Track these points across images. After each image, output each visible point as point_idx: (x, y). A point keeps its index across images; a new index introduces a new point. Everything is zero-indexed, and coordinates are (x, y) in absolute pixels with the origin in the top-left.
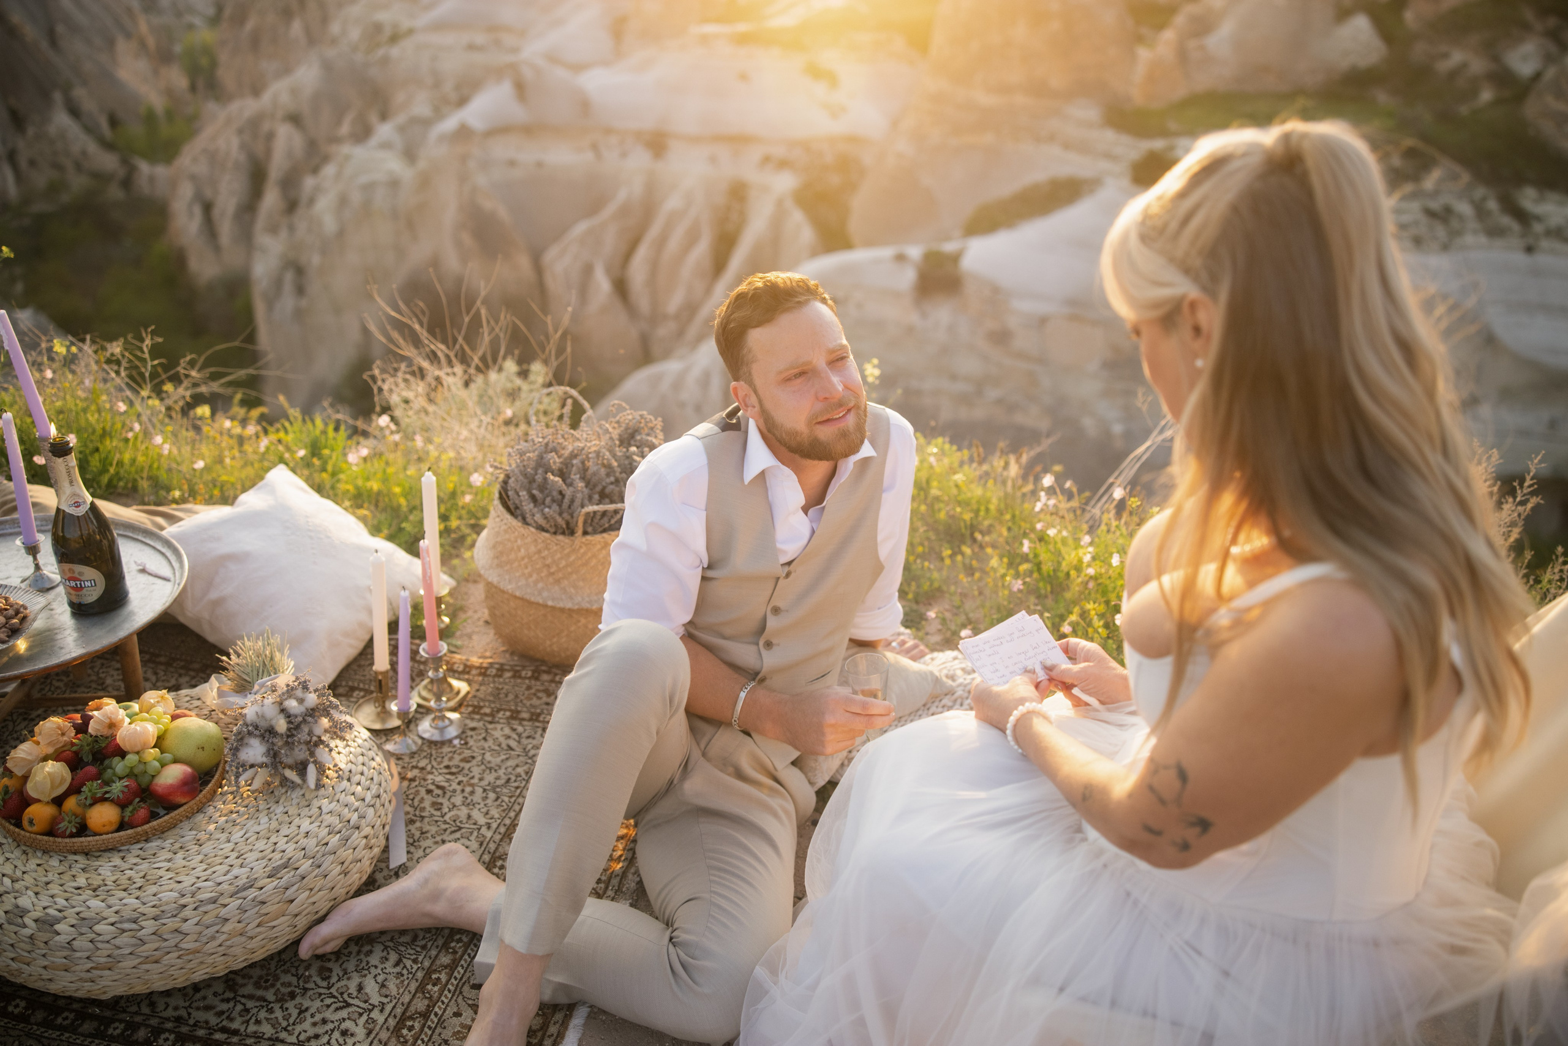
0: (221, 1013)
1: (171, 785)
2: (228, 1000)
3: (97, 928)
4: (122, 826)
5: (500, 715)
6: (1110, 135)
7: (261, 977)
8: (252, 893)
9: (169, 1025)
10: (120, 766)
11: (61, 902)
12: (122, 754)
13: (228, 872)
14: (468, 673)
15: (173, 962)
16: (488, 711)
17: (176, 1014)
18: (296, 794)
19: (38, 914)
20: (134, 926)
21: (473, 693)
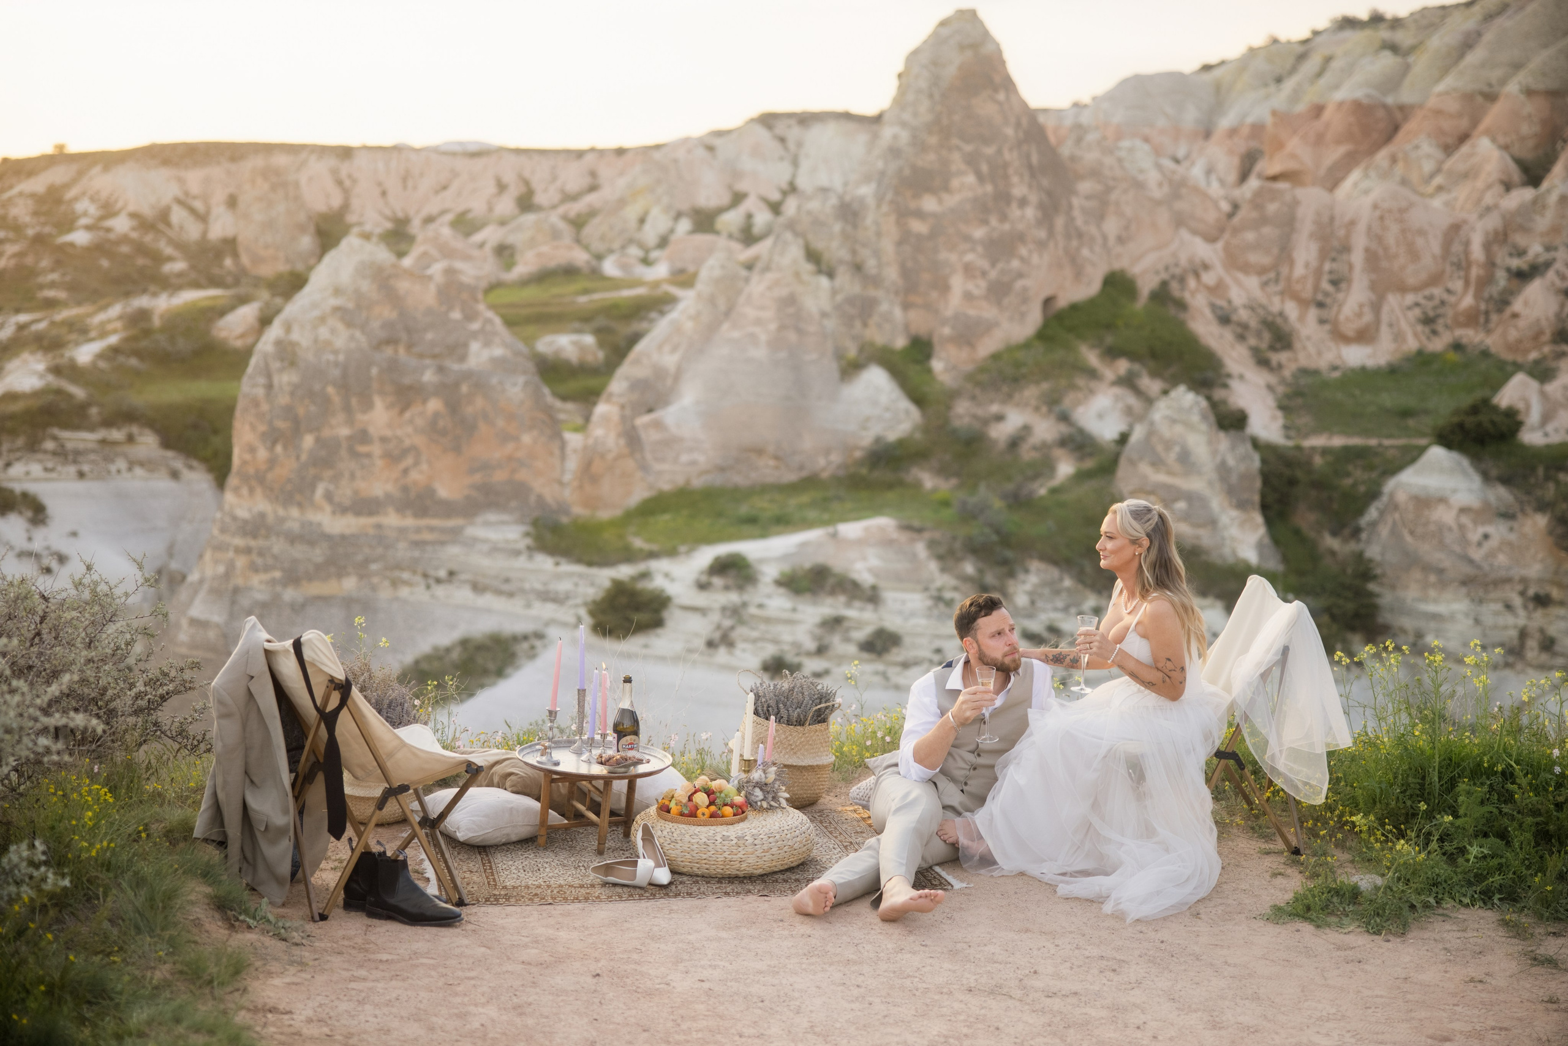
1: (742, 803)
4: (734, 815)
6: (545, 563)
12: (721, 792)
18: (778, 810)
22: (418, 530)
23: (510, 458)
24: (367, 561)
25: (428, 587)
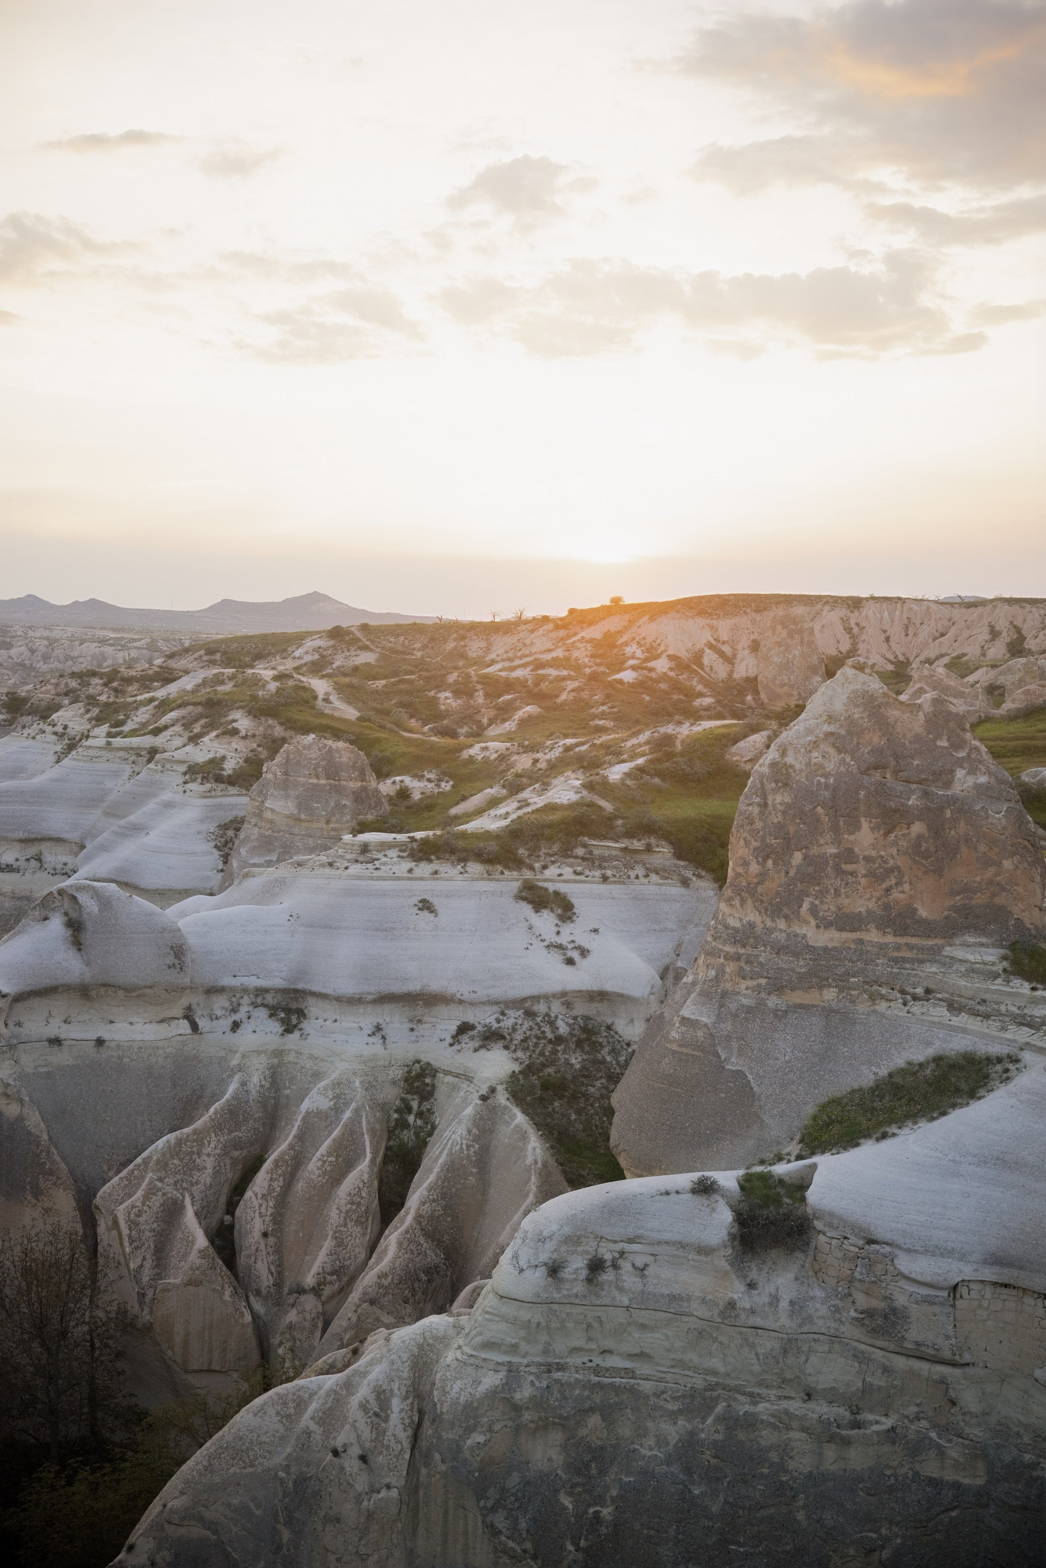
22: (898, 948)
23: (990, 882)
24: (848, 974)
25: (905, 1004)
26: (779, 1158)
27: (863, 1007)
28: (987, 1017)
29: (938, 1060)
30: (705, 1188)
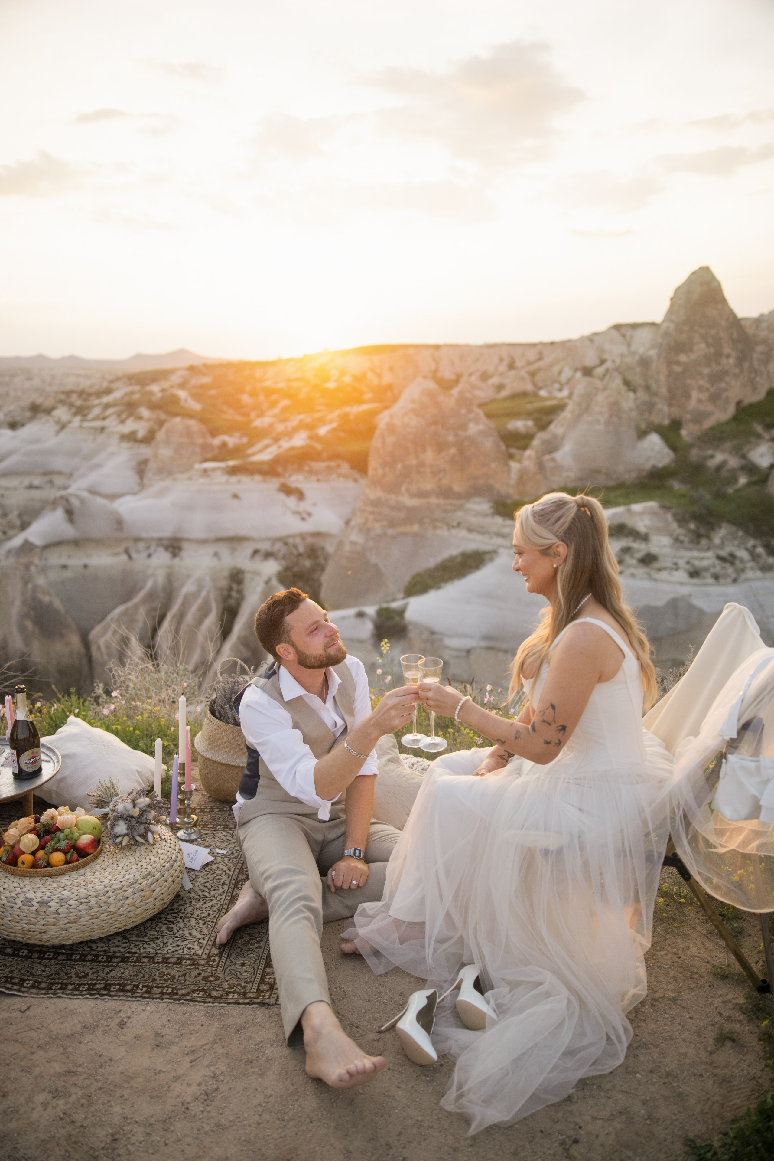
0: (125, 947)
1: (87, 843)
2: (126, 943)
3: (70, 902)
4: (67, 862)
5: (218, 827)
6: (499, 520)
7: (138, 934)
8: (137, 886)
9: (102, 953)
10: (61, 836)
11: (49, 894)
12: (64, 830)
13: (123, 877)
14: (195, 811)
15: (105, 918)
16: (211, 826)
17: (103, 949)
19: (39, 900)
20: (86, 900)
21: (200, 820)
22: (445, 505)
23: (486, 474)
24: (423, 518)
25: (449, 530)
26: (394, 600)
27: (430, 532)
28: (483, 534)
29: (463, 554)
30: (361, 615)
